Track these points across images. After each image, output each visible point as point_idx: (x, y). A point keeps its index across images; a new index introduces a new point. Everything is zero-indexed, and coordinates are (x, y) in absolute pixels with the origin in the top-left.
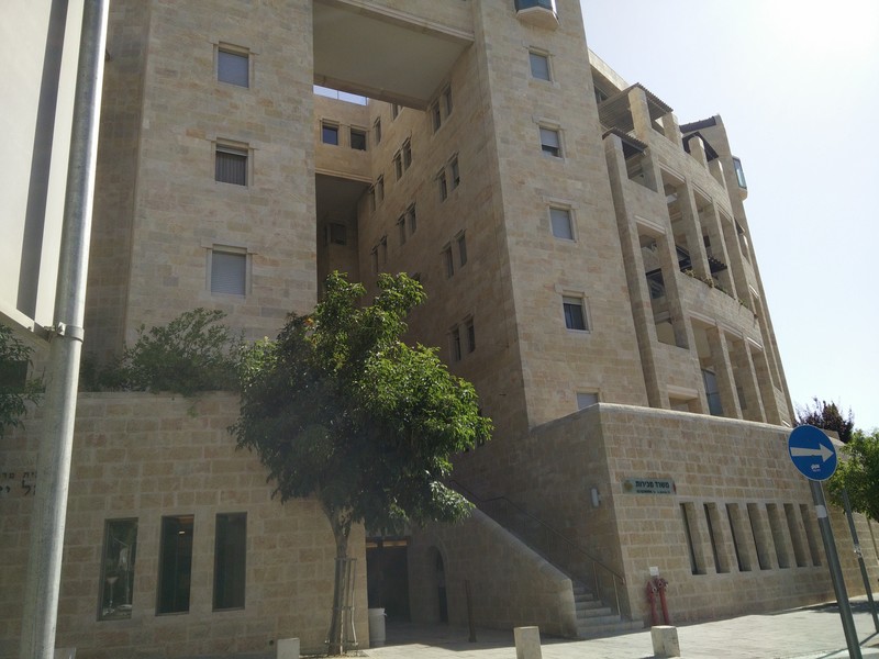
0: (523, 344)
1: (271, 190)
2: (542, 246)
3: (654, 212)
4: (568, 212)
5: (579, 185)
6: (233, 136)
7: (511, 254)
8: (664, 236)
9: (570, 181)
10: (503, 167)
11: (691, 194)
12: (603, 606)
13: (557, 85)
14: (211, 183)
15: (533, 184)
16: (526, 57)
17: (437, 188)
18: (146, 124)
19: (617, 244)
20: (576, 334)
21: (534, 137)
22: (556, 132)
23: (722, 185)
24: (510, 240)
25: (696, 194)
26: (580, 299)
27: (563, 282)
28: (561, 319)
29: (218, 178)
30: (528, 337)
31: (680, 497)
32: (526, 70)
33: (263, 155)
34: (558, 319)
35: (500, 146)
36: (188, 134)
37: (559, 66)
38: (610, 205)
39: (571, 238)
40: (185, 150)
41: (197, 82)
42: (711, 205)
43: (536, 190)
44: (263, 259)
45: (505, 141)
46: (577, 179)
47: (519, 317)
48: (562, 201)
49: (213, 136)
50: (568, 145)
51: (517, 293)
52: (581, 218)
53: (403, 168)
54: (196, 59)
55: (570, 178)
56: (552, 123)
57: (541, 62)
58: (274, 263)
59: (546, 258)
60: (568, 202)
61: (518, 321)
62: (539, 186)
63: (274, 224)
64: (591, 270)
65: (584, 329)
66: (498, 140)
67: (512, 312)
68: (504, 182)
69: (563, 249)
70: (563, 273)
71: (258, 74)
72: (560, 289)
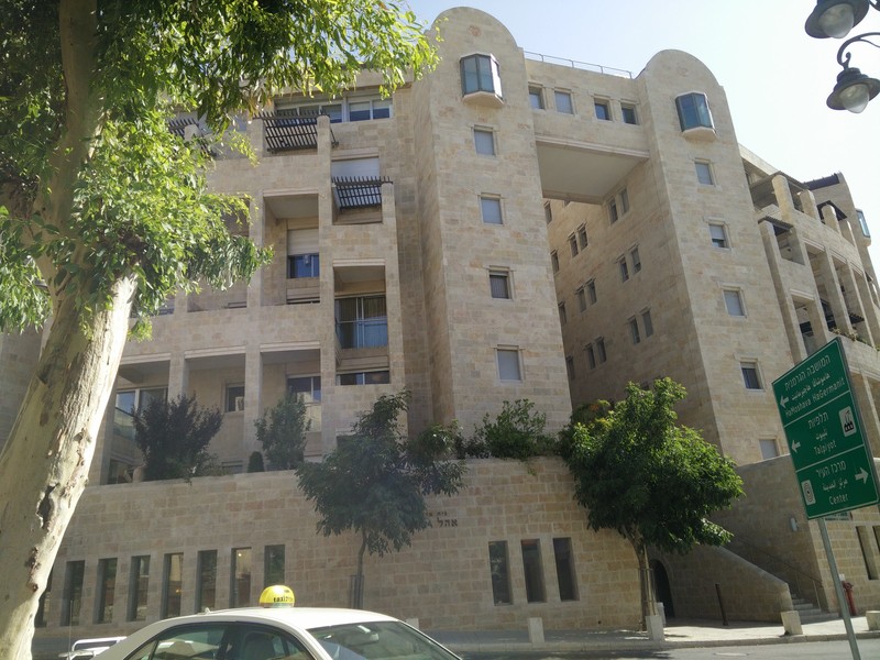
0: (715, 403)
1: (527, 301)
2: (721, 323)
3: (804, 283)
4: (737, 292)
5: (744, 269)
6: (500, 264)
7: (699, 332)
8: (813, 302)
9: (737, 267)
10: (685, 262)
11: (831, 260)
12: (806, 602)
13: (719, 188)
14: (489, 299)
15: (709, 273)
16: (693, 168)
17: (617, 270)
18: (445, 262)
19: (778, 315)
20: (754, 392)
21: (706, 234)
22: (722, 227)
23: (852, 243)
24: (697, 321)
25: (834, 258)
26: (754, 363)
27: (741, 351)
28: (742, 382)
29: (493, 296)
30: (718, 398)
31: (856, 523)
32: (694, 178)
33: (520, 275)
34: (739, 382)
35: (681, 245)
36: (472, 265)
37: (718, 171)
38: (770, 284)
39: (742, 314)
40: (471, 278)
41: (471, 226)
42: (846, 265)
43: (712, 277)
44: (530, 353)
45: (684, 241)
46: (742, 265)
47: (710, 382)
48: (733, 285)
49: (486, 265)
50: (732, 238)
51: (706, 363)
52: (749, 297)
53: (579, 248)
54: (469, 208)
55: (737, 264)
56: (718, 220)
57: (705, 170)
58: (537, 355)
59: (725, 332)
60: (737, 285)
61: (710, 385)
62: (713, 274)
63: (533, 325)
64: (761, 340)
65: (758, 388)
66: (679, 241)
67: (703, 378)
68: (687, 274)
69: (738, 324)
70: (739, 344)
71: (509, 213)
72: (738, 357)
